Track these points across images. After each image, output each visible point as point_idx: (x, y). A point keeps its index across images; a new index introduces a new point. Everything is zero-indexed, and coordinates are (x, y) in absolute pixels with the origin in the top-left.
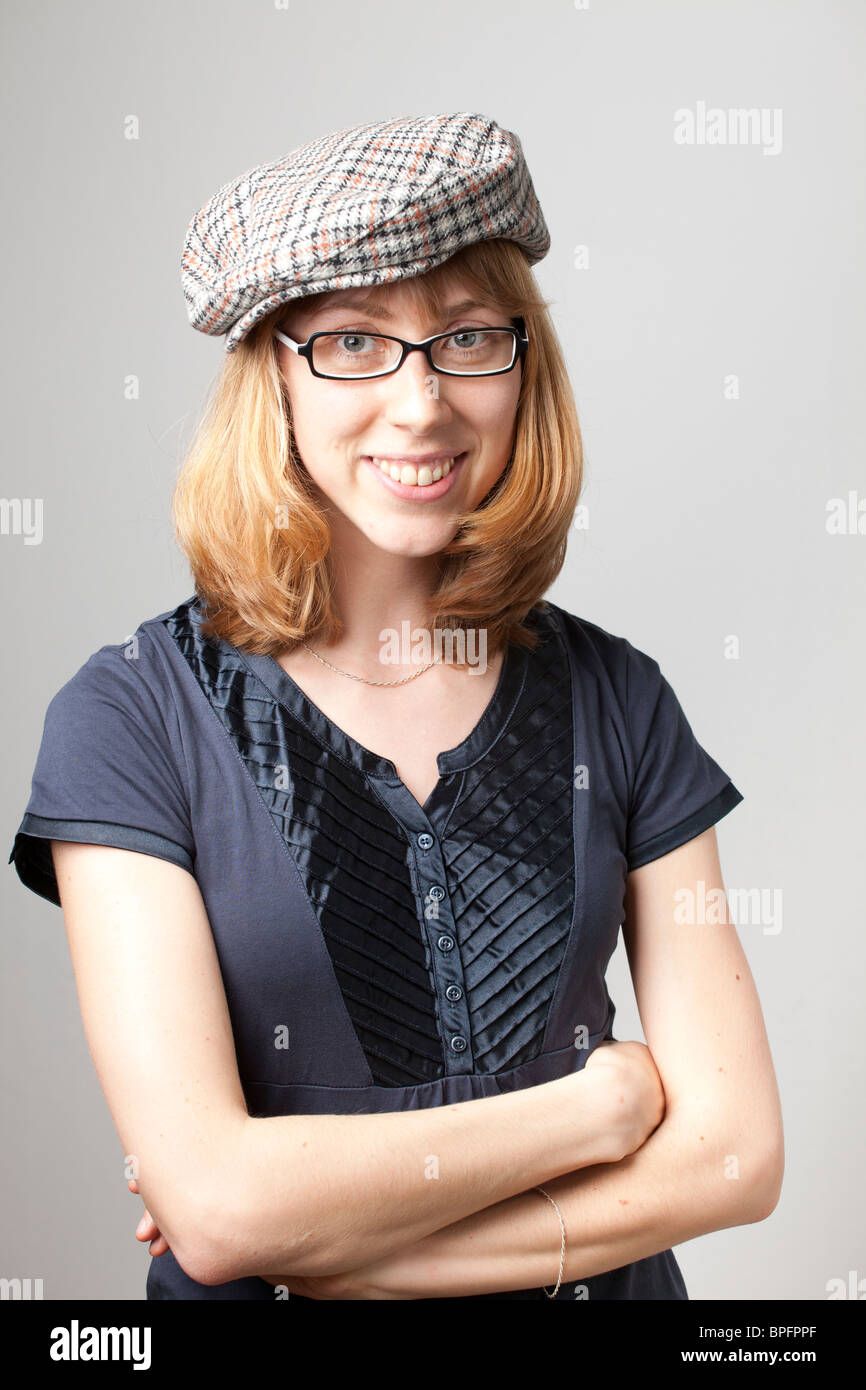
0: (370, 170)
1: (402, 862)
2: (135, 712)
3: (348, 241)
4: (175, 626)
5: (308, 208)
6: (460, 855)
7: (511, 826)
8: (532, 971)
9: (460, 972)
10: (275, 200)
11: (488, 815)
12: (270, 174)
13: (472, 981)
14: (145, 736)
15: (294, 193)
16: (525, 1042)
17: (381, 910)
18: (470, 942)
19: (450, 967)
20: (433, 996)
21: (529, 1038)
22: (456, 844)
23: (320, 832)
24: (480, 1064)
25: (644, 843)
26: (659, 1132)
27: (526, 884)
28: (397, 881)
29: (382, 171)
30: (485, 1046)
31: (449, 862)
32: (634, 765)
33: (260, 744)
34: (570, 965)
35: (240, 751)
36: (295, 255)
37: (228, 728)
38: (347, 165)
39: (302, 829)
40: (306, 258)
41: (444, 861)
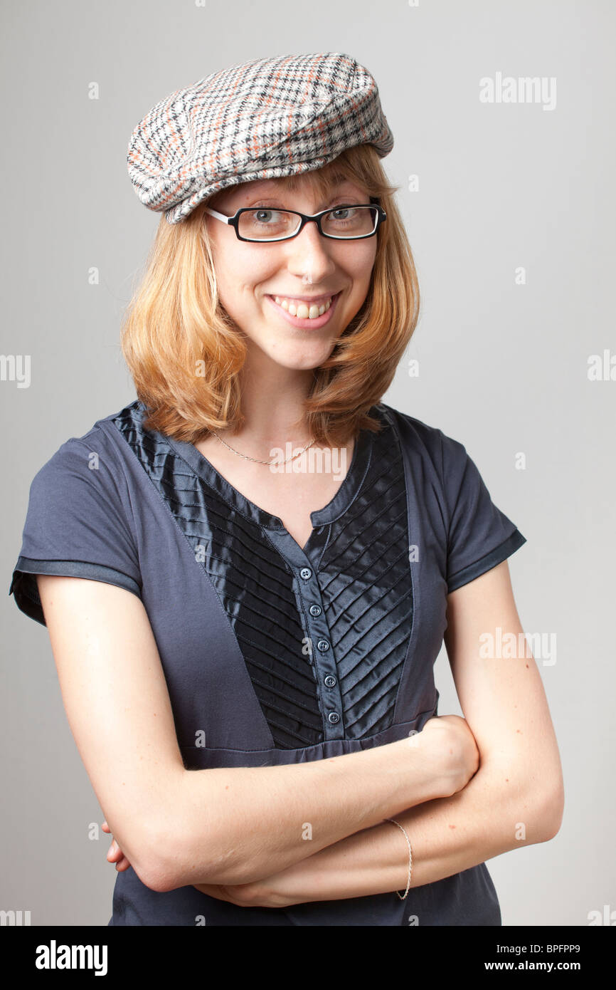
0: (276, 93)
1: (289, 589)
2: (97, 483)
3: (273, 144)
4: (121, 423)
5: (239, 120)
6: (330, 583)
7: (365, 561)
8: (384, 664)
9: (334, 666)
10: (209, 114)
11: (349, 554)
12: (199, 95)
13: (343, 672)
14: (103, 499)
15: (224, 110)
16: (381, 716)
17: (277, 622)
18: (340, 645)
19: (327, 662)
20: (315, 683)
21: (384, 713)
22: (327, 575)
23: (233, 566)
24: (349, 732)
25: (458, 572)
26: (477, 777)
27: (379, 601)
28: (287, 602)
29: (284, 94)
30: (352, 719)
31: (323, 588)
32: (449, 517)
33: (186, 506)
34: (412, 659)
35: (172, 511)
36: (234, 154)
37: (163, 495)
38: (258, 90)
39: (219, 564)
40: (242, 156)
41: (319, 587)
